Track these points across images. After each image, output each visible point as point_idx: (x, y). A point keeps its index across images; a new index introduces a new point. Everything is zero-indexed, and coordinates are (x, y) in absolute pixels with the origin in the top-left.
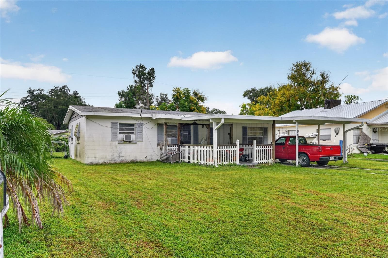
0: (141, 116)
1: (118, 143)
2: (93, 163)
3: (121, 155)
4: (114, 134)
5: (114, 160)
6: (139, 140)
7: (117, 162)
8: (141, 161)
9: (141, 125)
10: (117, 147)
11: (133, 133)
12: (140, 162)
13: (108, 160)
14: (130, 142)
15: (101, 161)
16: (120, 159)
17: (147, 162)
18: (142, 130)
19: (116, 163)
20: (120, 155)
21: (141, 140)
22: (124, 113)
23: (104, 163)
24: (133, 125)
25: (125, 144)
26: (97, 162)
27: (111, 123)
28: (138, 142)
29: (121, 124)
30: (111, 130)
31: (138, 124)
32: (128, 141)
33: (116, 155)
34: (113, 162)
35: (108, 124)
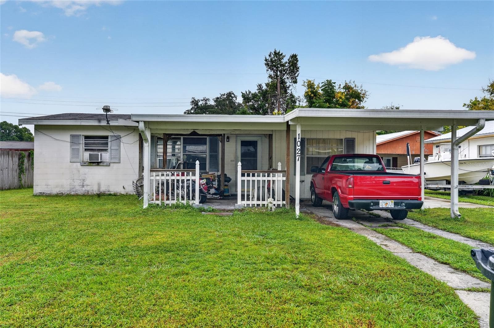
0: (108, 123)
1: (81, 165)
2: (44, 193)
3: (85, 183)
4: (75, 152)
5: (74, 190)
6: (113, 161)
7: (79, 193)
8: (118, 193)
9: (118, 138)
10: (79, 171)
11: (106, 150)
12: (115, 195)
13: (66, 190)
14: (98, 164)
15: (55, 191)
16: (84, 189)
17: (126, 195)
18: (119, 146)
19: (77, 195)
20: (83, 183)
21: (117, 161)
22: (81, 121)
23: (60, 193)
24: (106, 137)
25: (92, 167)
26: (49, 192)
27: (71, 135)
28: (111, 164)
29: (87, 137)
30: (71, 146)
31: (112, 136)
32: (95, 162)
33: (77, 183)
34: (72, 193)
35: (66, 137)
